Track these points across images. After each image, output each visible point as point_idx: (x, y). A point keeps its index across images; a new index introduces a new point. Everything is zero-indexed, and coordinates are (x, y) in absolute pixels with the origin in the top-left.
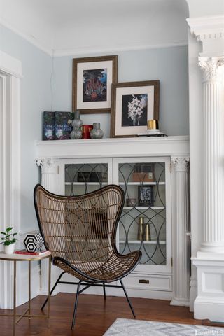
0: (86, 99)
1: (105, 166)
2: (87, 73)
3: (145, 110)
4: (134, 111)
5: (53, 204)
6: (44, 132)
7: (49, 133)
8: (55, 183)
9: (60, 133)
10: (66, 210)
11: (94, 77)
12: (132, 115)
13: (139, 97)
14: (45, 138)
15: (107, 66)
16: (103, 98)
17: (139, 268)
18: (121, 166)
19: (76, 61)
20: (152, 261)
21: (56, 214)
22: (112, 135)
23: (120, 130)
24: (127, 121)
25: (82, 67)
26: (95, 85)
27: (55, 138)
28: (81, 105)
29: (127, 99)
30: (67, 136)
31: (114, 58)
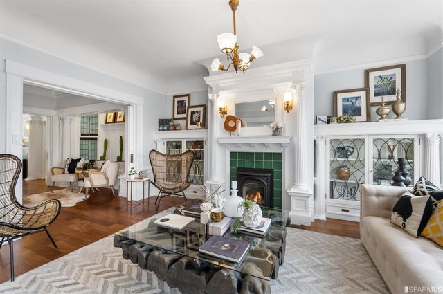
0: (178, 113)
1: (181, 142)
2: (179, 102)
3: (199, 118)
4: (195, 118)
5: (159, 157)
6: (159, 127)
7: (161, 128)
8: (162, 149)
9: (165, 128)
10: (168, 161)
11: (181, 103)
12: (194, 120)
13: (197, 112)
14: (159, 130)
15: (186, 99)
16: (184, 113)
17: (192, 186)
18: (187, 142)
19: (175, 97)
20: (197, 183)
21: (161, 163)
22: (187, 129)
23: (190, 126)
24: (192, 123)
25: (177, 99)
26: (181, 108)
27: (163, 130)
28: (176, 116)
29: (193, 113)
30: (168, 129)
31: (188, 95)
